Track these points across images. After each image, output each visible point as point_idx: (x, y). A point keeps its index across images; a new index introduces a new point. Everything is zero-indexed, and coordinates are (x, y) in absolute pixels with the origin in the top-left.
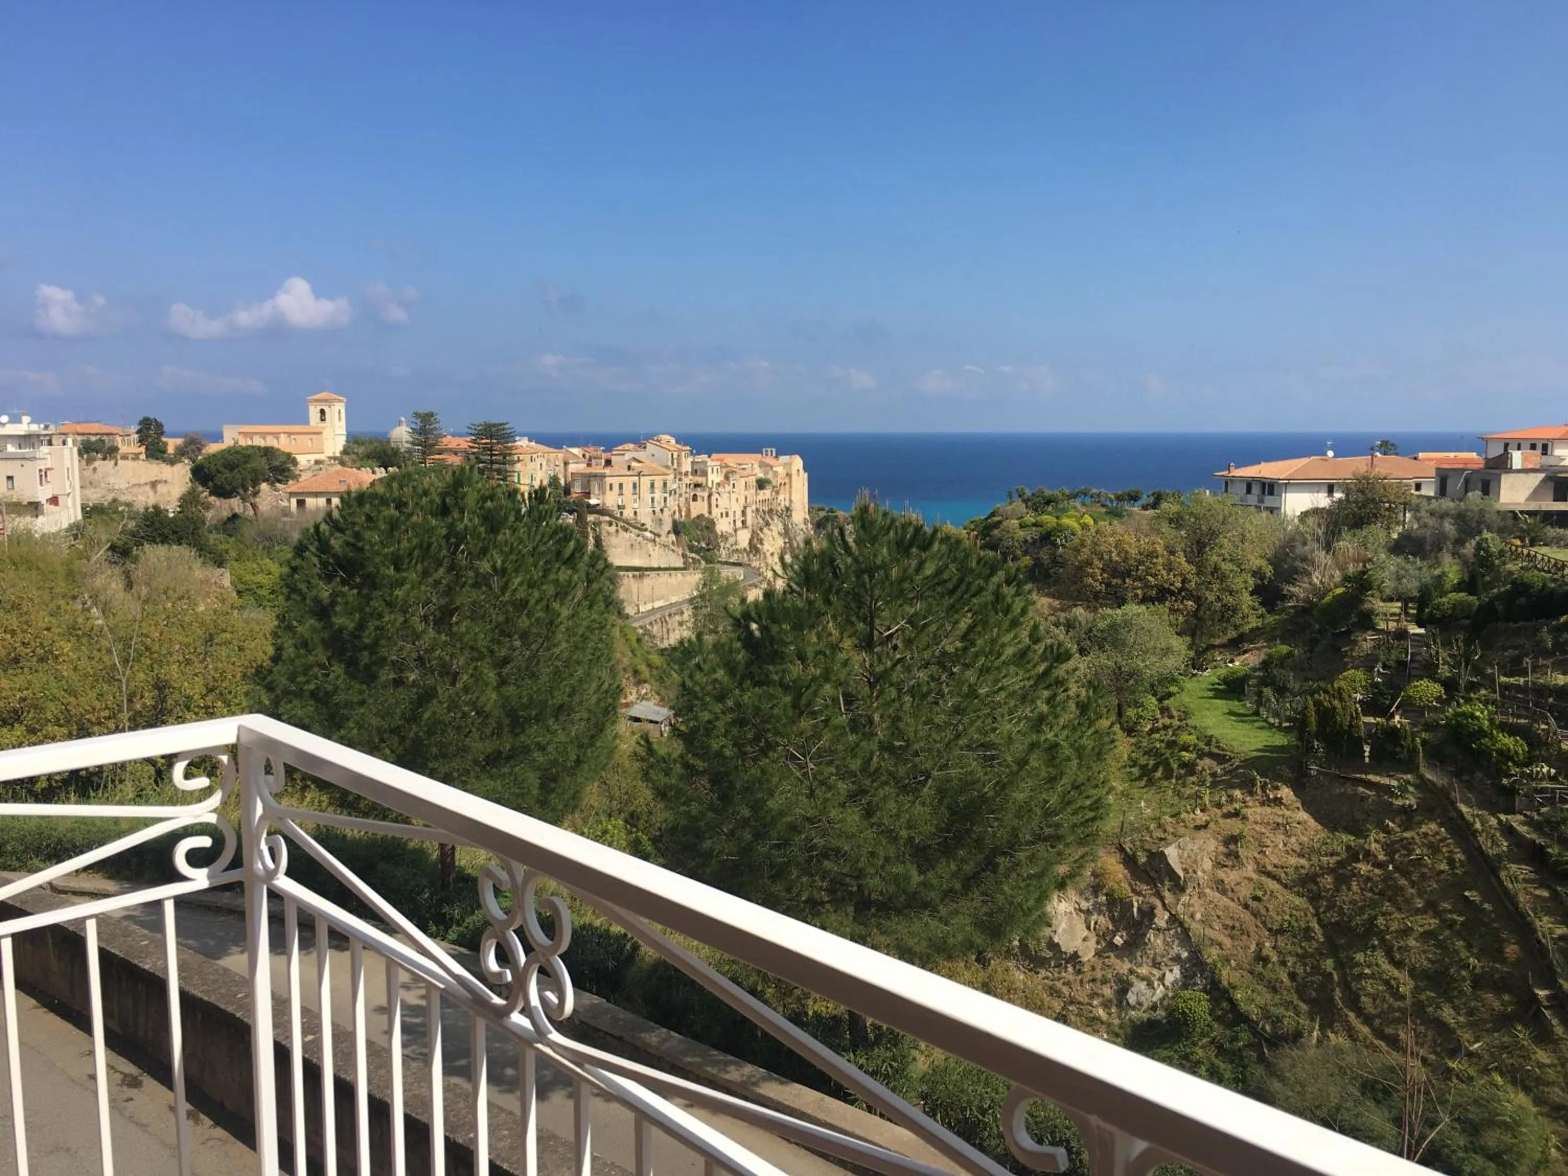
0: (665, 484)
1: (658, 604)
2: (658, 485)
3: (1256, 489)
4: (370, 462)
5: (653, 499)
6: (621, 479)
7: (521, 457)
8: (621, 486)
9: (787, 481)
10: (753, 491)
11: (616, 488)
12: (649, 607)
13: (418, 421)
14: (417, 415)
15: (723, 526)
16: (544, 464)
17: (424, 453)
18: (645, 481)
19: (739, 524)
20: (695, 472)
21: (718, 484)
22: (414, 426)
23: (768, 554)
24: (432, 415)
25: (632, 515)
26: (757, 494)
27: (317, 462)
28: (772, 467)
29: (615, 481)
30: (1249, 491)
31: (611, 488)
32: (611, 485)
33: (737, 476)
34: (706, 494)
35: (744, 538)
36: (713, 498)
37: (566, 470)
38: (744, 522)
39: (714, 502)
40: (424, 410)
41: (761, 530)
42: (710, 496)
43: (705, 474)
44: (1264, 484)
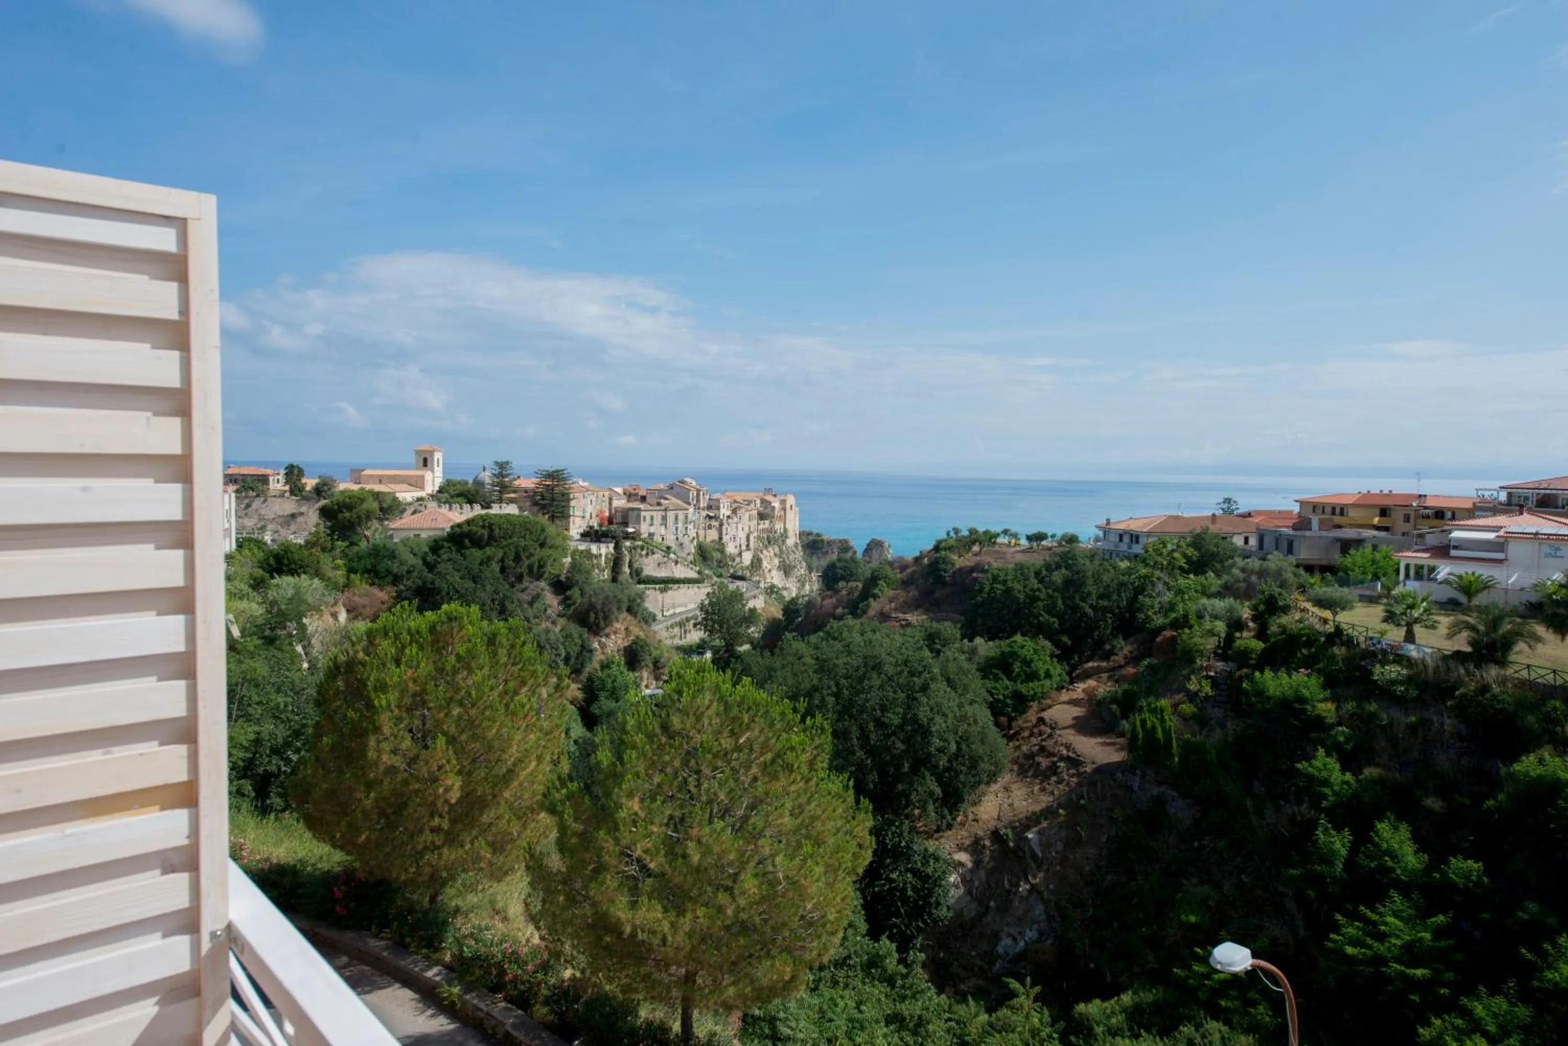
0: (686, 517)
1: (678, 610)
2: (681, 517)
3: (1126, 539)
4: (459, 499)
5: (677, 529)
6: (652, 513)
7: (576, 495)
8: (652, 518)
9: (782, 513)
10: (755, 522)
11: (648, 520)
12: (671, 612)
13: (497, 468)
14: (496, 463)
15: (731, 549)
16: (594, 499)
17: (500, 492)
18: (671, 515)
19: (744, 547)
20: (710, 507)
21: (728, 517)
22: (494, 472)
23: (766, 571)
24: (507, 463)
25: (660, 540)
26: (758, 524)
27: (420, 499)
28: (770, 503)
29: (647, 515)
30: (1121, 540)
31: (644, 520)
32: (645, 518)
33: (743, 510)
34: (717, 524)
35: (747, 558)
36: (724, 528)
37: (610, 503)
38: (748, 546)
39: (724, 531)
40: (503, 459)
41: (761, 552)
42: (721, 525)
43: (718, 508)
44: (1132, 535)
